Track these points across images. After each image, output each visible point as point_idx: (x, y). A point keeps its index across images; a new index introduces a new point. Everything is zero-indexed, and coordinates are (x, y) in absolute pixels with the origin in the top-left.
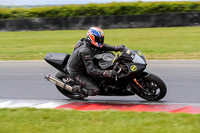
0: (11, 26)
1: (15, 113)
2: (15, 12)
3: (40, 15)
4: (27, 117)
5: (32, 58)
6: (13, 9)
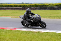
0: (49, 8)
1: (50, 34)
2: (50, 5)
3: (57, 6)
4: (54, 35)
5: (55, 18)
6: (49, 4)
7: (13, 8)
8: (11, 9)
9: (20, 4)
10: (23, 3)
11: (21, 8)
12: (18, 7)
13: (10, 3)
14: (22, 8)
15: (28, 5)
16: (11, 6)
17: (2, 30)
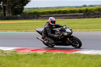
7: (67, 16)
8: (65, 17)
9: (80, 7)
10: (85, 6)
11: (82, 14)
12: (77, 14)
13: (63, 7)
14: (84, 15)
15: (94, 8)
16: (65, 12)
17: (49, 54)
